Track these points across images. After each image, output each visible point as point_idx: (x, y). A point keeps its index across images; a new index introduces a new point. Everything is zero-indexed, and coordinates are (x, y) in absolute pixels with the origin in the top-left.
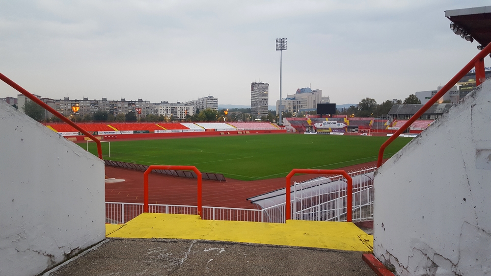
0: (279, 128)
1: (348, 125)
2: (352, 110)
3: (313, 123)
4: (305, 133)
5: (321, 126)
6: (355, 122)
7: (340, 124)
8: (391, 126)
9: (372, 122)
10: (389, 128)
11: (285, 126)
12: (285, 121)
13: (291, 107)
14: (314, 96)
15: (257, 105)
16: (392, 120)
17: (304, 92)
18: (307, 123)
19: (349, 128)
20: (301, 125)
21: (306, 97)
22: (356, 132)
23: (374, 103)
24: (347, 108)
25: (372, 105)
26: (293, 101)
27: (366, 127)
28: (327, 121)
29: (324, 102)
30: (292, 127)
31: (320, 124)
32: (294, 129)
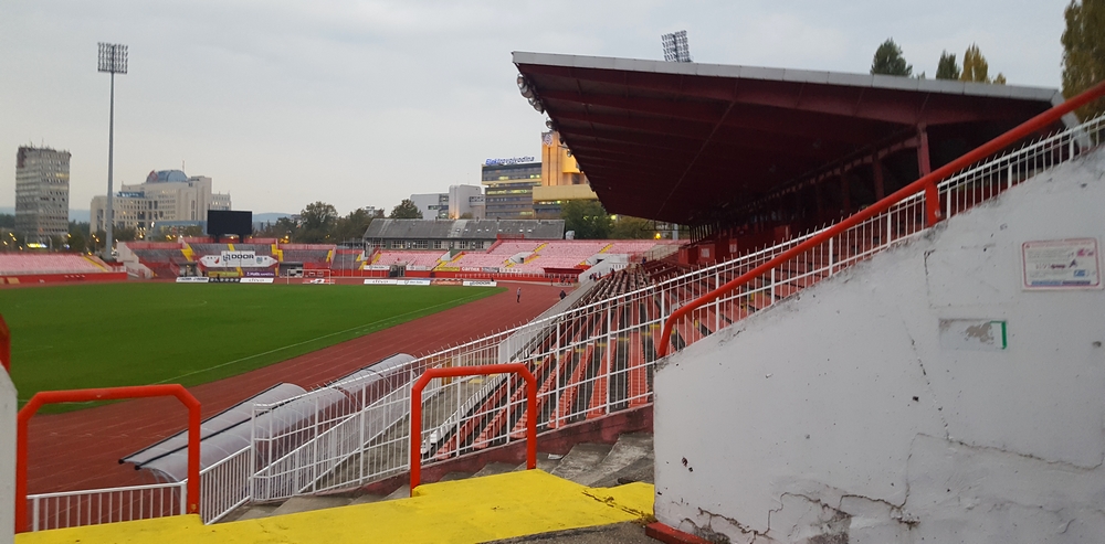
0: (107, 269)
1: (281, 260)
2: (285, 226)
3: (197, 257)
4: (179, 280)
5: (217, 262)
6: (297, 254)
7: (263, 257)
8: (369, 263)
9: (331, 255)
10: (367, 268)
11: (122, 264)
12: (122, 251)
13: (132, 214)
14: (193, 190)
15: (34, 205)
16: (371, 250)
17: (167, 180)
18: (182, 256)
19: (283, 267)
20: (165, 261)
21: (175, 192)
22: (298, 276)
23: (331, 213)
24: (273, 221)
25: (328, 218)
26: (137, 200)
27: (321, 265)
28: (232, 252)
29: (217, 206)
30: (143, 266)
31: (215, 258)
32: (148, 271)
